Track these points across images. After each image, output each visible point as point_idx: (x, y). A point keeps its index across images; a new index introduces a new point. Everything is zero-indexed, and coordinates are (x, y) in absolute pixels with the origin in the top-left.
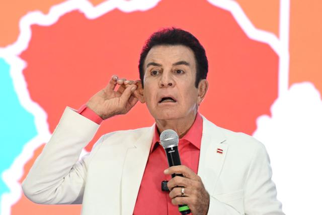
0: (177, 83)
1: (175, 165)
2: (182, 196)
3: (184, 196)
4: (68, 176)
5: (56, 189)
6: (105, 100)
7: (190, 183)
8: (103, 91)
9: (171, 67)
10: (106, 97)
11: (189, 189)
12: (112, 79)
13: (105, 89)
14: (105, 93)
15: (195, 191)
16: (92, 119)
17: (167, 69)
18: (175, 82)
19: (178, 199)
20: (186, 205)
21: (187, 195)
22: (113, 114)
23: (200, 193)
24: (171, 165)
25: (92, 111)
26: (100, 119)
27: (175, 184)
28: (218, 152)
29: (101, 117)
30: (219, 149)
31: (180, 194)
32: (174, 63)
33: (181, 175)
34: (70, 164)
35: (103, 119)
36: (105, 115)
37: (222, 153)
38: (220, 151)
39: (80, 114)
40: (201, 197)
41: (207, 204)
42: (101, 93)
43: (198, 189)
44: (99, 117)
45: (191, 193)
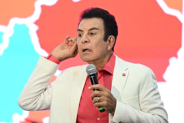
0: (90, 40)
1: (95, 84)
2: (99, 102)
3: (100, 102)
4: (43, 94)
5: (36, 102)
6: (62, 50)
7: (103, 94)
8: (62, 45)
9: (88, 31)
10: (63, 48)
11: (102, 98)
12: (66, 38)
13: (62, 44)
14: (62, 46)
15: (106, 98)
16: (54, 62)
17: (86, 33)
18: (89, 40)
19: (97, 103)
20: (102, 107)
21: (101, 101)
22: (67, 58)
23: (109, 99)
24: (93, 84)
25: (54, 56)
26: (59, 61)
27: (95, 95)
28: (123, 75)
29: (60, 60)
30: (123, 74)
31: (98, 100)
32: (89, 29)
33: (98, 90)
34: (44, 87)
35: (61, 61)
36: (62, 59)
37: (125, 76)
38: (124, 75)
39: (48, 59)
40: (110, 101)
41: (114, 105)
42: (60, 46)
43: (108, 97)
44: (58, 60)
45: (104, 100)
